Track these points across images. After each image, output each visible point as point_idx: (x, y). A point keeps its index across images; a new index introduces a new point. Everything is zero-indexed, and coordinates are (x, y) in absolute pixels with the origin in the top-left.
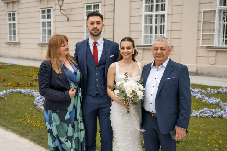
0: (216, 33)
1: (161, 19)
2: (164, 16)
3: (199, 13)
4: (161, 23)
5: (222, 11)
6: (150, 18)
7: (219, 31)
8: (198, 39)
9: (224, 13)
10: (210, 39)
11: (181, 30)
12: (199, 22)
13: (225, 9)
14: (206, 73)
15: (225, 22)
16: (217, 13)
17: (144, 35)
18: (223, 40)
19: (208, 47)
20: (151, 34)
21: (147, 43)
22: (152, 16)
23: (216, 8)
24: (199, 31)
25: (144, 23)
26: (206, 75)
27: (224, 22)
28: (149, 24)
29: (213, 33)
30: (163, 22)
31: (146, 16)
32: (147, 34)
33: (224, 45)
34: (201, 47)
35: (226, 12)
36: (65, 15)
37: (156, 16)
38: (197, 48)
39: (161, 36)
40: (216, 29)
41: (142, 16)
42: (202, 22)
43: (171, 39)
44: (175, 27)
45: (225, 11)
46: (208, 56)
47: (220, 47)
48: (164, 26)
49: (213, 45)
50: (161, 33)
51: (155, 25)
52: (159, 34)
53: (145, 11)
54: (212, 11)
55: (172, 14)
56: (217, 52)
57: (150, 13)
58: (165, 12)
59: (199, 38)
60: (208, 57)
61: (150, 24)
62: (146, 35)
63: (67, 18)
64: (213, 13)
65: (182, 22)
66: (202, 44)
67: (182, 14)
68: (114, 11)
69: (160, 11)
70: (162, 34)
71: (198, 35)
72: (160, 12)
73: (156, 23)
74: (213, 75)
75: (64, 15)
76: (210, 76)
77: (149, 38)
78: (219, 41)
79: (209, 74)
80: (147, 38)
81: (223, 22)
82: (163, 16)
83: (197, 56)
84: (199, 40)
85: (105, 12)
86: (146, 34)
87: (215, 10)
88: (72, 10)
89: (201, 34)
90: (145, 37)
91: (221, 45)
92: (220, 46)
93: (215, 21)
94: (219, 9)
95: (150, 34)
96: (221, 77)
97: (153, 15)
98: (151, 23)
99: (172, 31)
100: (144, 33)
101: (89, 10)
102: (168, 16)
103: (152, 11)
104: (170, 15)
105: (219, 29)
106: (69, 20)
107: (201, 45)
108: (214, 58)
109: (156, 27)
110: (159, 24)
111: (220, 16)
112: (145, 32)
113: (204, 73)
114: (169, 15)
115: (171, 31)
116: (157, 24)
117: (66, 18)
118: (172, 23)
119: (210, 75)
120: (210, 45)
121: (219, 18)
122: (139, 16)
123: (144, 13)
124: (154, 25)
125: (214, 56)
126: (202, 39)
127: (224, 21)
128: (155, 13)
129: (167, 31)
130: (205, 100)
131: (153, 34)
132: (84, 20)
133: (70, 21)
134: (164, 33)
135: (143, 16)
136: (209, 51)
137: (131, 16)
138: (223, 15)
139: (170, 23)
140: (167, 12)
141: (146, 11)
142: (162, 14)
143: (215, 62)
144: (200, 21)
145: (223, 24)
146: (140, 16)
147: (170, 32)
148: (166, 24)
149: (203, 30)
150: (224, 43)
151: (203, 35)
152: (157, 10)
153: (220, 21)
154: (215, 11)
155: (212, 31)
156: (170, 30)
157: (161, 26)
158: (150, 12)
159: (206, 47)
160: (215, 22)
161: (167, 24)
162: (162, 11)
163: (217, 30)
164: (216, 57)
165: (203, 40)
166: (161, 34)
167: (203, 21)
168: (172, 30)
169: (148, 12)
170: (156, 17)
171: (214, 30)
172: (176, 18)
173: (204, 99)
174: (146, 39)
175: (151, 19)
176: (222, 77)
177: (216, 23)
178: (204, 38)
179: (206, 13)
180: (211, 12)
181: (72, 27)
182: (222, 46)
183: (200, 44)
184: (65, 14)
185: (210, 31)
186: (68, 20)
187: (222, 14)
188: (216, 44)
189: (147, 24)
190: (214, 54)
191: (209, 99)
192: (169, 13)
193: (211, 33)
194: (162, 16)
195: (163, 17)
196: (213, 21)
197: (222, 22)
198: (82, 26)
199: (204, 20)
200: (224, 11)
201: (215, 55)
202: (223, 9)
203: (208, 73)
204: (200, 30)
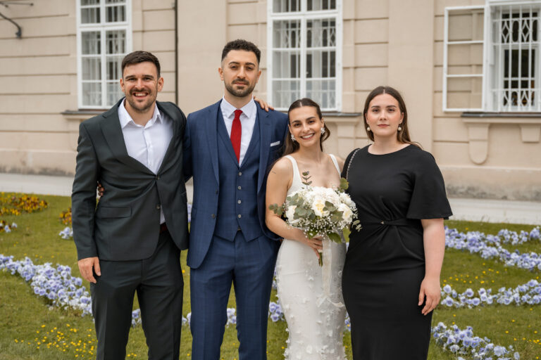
0: (486, 74)
1: (325, 32)
2: (333, 23)
3: (436, 16)
4: (325, 44)
5: (499, 11)
6: (290, 30)
7: (494, 67)
8: (435, 92)
9: (506, 16)
10: (470, 92)
11: (387, 67)
12: (436, 41)
13: (508, 6)
14: (463, 187)
15: (508, 41)
16: (488, 18)
17: (274, 82)
18: (507, 93)
19: (465, 113)
20: (293, 79)
21: (282, 104)
22: (294, 25)
23: (484, 2)
24: (438, 68)
25: (274, 47)
26: (461, 193)
27: (506, 43)
28: (286, 49)
29: (477, 73)
30: (329, 44)
31: (277, 24)
32: (282, 79)
33: (510, 108)
34: (446, 113)
35: (511, 16)
36: (10, 20)
37: (309, 24)
38: (435, 117)
39: (325, 83)
40: (487, 61)
41: (265, 23)
42: (446, 43)
43: (356, 91)
44: (369, 56)
45: (509, 11)
46: (466, 140)
47: (500, 113)
48: (333, 54)
49: (480, 107)
50: (325, 75)
51: (307, 52)
52: (317, 78)
53: (275, 11)
54: (473, 12)
55: (356, 20)
56: (492, 126)
57: (290, 16)
58: (337, 14)
59: (438, 89)
60: (468, 142)
61: (290, 49)
62: (280, 82)
63: (16, 30)
64: (475, 16)
65: (387, 43)
66: (448, 106)
67: (387, 18)
68: (176, 8)
69: (319, 9)
70: (329, 79)
71: (436, 79)
72: (320, 14)
73: (309, 44)
74: (484, 193)
75: (6, 18)
76: (474, 197)
77: (290, 91)
78: (495, 95)
79: (470, 192)
80: (282, 91)
81: (503, 41)
82: (329, 24)
83: (435, 141)
84: (438, 95)
85: (143, 11)
86: (280, 77)
87: (483, 9)
88: (32, 5)
89: (445, 76)
90: (277, 86)
91: (500, 108)
92: (499, 110)
93: (482, 39)
94: (491, 7)
95: (290, 79)
96: (505, 198)
97: (300, 21)
98: (293, 45)
99: (358, 70)
100: (274, 76)
101: (91, 3)
102: (344, 24)
103: (294, 9)
104: (352, 22)
105: (493, 63)
106: (24, 34)
107: (445, 109)
108: (485, 145)
109: (309, 57)
110: (318, 49)
111: (494, 26)
112: (277, 73)
113: (458, 188)
114: (347, 22)
115: (356, 68)
116: (312, 49)
117: (12, 30)
118: (356, 44)
119: (475, 193)
120: (469, 107)
121: (491, 32)
122: (257, 24)
123: (272, 16)
124: (303, 50)
125: (484, 140)
126: (448, 92)
127: (505, 40)
128: (304, 15)
129: (345, 68)
130: (511, 261)
131: (303, 79)
132: (75, 35)
133: (27, 38)
134: (333, 75)
135: (270, 25)
136: (467, 124)
137: (230, 25)
138: (503, 23)
139: (352, 45)
140: (341, 13)
141: (278, 9)
142: (327, 19)
143: (488, 156)
144: (439, 38)
145: (503, 47)
146: (259, 25)
147: (352, 71)
148: (339, 48)
149: (449, 66)
150: (510, 101)
151: (449, 79)
152: (310, 8)
153: (494, 39)
154: (480, 12)
155: (474, 68)
156: (352, 64)
157: (325, 54)
158: (290, 13)
159: (459, 115)
160: (482, 44)
161: (344, 48)
162: (326, 11)
163: (489, 67)
164: (489, 141)
165: (451, 94)
166: (325, 79)
167: (449, 41)
168: (360, 64)
169: (282, 14)
170: (309, 29)
171: (480, 66)
172: (369, 31)
173: (509, 259)
174: (279, 91)
175: (293, 33)
176: (509, 197)
177: (485, 46)
178: (452, 88)
179: (454, 19)
180: (469, 13)
181: (34, 56)
182: (504, 110)
183: (441, 104)
184: (8, 16)
185: (468, 68)
186: (19, 35)
187: (500, 20)
188: (487, 105)
189: (281, 49)
190: (482, 132)
191: (521, 257)
192: (347, 18)
193: (471, 73)
194: (325, 23)
195: (329, 28)
196: (477, 39)
197: (500, 44)
198: (68, 55)
199: (452, 38)
200: (506, 13)
201: (486, 137)
202: (503, 6)
203: (469, 189)
204: (442, 66)
